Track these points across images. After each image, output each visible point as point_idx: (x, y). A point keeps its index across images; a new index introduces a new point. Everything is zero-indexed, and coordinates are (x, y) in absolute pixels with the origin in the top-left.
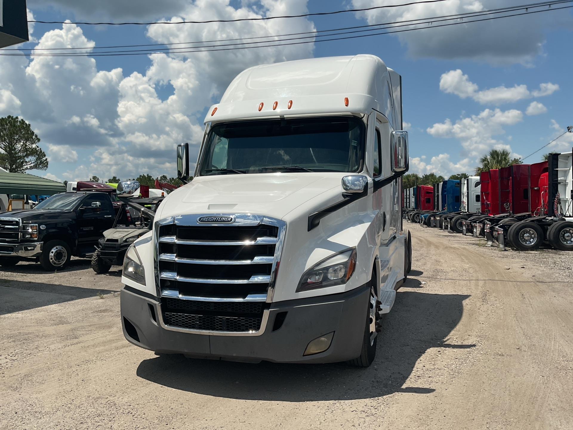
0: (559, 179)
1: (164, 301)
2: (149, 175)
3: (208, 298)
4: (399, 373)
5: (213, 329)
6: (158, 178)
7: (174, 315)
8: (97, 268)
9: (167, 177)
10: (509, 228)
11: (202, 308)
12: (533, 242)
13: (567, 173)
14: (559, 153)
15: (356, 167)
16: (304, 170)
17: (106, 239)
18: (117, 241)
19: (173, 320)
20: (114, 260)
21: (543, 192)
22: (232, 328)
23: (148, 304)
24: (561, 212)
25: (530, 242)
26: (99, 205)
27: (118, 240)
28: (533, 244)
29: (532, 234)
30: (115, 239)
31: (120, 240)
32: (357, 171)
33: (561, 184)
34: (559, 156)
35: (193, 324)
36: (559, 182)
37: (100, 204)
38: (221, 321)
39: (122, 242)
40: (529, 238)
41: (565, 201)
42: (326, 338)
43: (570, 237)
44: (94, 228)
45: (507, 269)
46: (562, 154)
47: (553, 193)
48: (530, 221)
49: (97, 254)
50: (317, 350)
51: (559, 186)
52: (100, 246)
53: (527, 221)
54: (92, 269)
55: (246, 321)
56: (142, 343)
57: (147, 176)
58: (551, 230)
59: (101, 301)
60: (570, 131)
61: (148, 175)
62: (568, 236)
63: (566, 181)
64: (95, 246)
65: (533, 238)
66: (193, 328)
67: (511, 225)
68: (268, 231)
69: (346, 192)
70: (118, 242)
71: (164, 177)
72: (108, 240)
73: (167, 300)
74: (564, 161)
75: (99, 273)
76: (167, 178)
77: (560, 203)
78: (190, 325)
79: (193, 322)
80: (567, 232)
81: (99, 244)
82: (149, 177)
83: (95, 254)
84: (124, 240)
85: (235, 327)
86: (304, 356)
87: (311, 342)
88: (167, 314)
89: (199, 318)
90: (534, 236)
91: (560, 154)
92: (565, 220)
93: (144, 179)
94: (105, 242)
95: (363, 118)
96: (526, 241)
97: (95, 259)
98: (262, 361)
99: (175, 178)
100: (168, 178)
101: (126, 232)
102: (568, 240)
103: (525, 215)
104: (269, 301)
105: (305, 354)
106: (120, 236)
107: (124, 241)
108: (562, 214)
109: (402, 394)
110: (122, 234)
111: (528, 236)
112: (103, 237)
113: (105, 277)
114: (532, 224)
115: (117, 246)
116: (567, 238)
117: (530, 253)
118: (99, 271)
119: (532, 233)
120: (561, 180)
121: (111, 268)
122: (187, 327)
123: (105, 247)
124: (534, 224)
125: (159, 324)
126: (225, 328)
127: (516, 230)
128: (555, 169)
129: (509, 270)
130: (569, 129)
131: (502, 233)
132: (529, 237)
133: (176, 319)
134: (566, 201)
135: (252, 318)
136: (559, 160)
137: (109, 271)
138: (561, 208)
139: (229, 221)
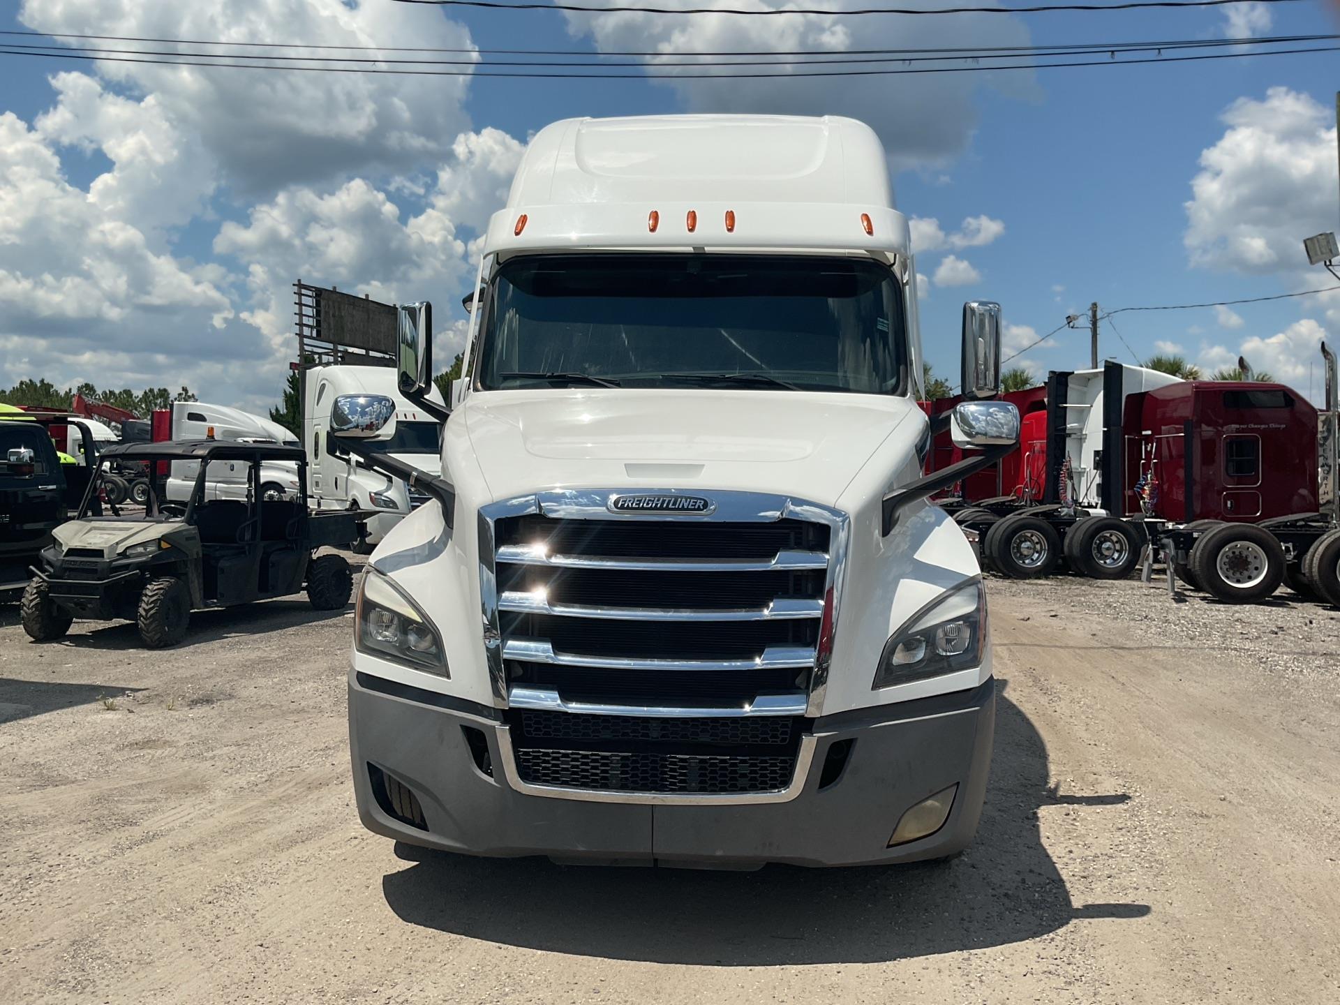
0: (1068, 426)
1: (515, 718)
2: (45, 382)
3: (645, 709)
4: (1031, 871)
5: (660, 788)
6: (70, 390)
7: (547, 754)
8: (38, 625)
9: (96, 388)
10: (988, 529)
11: (627, 734)
12: (1039, 560)
13: (1085, 413)
14: (1071, 371)
15: (893, 381)
16: (778, 384)
17: (65, 549)
18: (99, 553)
19: (544, 768)
20: (89, 606)
21: (1028, 453)
22: (714, 785)
23: (461, 726)
24: (1072, 498)
25: (1032, 560)
26: (30, 457)
27: (103, 551)
28: (1039, 564)
29: (1037, 543)
30: (93, 547)
31: (110, 552)
32: (897, 390)
33: (1073, 436)
34: (1070, 378)
35: (604, 778)
36: (1067, 432)
37: (32, 454)
38: (682, 768)
39: (114, 556)
40: (1032, 551)
41: (1079, 472)
42: (937, 801)
43: (1112, 551)
44: (10, 518)
45: (1023, 620)
46: (1076, 372)
47: (1055, 456)
48: (1030, 515)
49: (36, 588)
50: (919, 832)
51: (1068, 441)
52: (47, 567)
53: (1023, 516)
54: (20, 629)
55: (752, 765)
56: (435, 832)
57: (39, 385)
58: (1074, 535)
59: (110, 715)
60: (1071, 324)
61: (42, 381)
62: (1108, 549)
63: (1081, 430)
64: (31, 567)
65: (1037, 552)
66: (605, 786)
67: (993, 523)
68: (792, 536)
69: (968, 443)
70: (103, 557)
71: (89, 388)
72: (72, 552)
73: (524, 716)
74: (1080, 388)
75: (38, 640)
76: (95, 391)
77: (1071, 478)
78: (594, 781)
79: (606, 772)
80: (1106, 539)
81: (45, 562)
82: (46, 387)
83: (31, 587)
84: (120, 550)
85: (721, 782)
86: (889, 846)
87: (905, 813)
88: (526, 754)
89: (621, 760)
90: (1041, 546)
91: (1073, 373)
92: (1088, 514)
93: (32, 391)
94: (62, 558)
95: (894, 267)
96: (1023, 557)
97: (32, 601)
98: (768, 864)
99: (117, 392)
100: (99, 392)
101: (121, 529)
102: (1106, 557)
103: (1004, 502)
104: (813, 713)
105: (891, 843)
106: (108, 540)
107: (119, 554)
108: (1076, 502)
109: (1090, 923)
110: (112, 537)
111: (1028, 548)
112: (55, 542)
113: (65, 650)
114: (1034, 520)
115: (99, 567)
116: (1106, 553)
117: (1036, 584)
118: (42, 635)
119: (1036, 540)
120: (1072, 428)
121: (72, 625)
122: (584, 785)
123: (64, 570)
124: (1041, 521)
125: (502, 778)
126: (694, 784)
127: (1006, 534)
128: (1061, 405)
129: (1028, 622)
130: (1069, 320)
131: (977, 540)
132: (1031, 548)
133: (554, 765)
134: (1081, 474)
135: (767, 758)
136: (1070, 385)
137: (68, 633)
138: (1074, 489)
139: (699, 509)
